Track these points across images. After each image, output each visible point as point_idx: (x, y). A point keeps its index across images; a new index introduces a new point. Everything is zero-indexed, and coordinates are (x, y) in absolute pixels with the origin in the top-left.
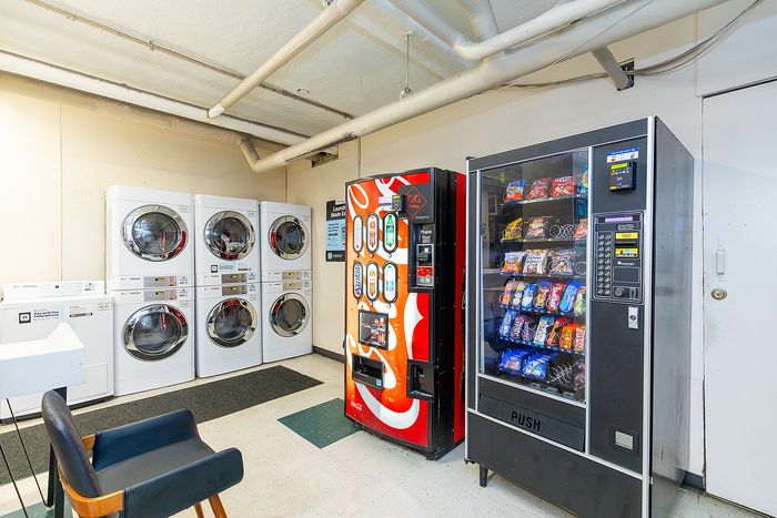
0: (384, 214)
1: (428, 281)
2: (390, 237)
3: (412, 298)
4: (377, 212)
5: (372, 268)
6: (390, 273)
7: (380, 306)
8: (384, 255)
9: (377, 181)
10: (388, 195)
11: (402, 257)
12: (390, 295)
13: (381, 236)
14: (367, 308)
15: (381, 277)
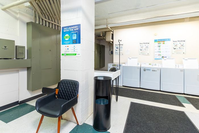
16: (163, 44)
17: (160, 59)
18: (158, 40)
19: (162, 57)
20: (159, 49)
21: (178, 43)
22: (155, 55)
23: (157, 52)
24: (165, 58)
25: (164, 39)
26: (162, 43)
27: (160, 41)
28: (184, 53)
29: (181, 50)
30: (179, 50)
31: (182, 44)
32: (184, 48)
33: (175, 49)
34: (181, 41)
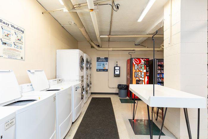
0: (142, 64)
1: (148, 74)
2: (143, 68)
3: (146, 77)
4: (141, 64)
5: (140, 73)
6: (143, 74)
7: (141, 79)
8: (142, 71)
9: (141, 59)
10: (143, 61)
11: (145, 71)
12: (143, 77)
13: (141, 67)
14: (138, 79)
15: (141, 74)
21: (12, 31)
28: (22, 58)
29: (17, 49)
30: (14, 48)
31: (19, 38)
32: (23, 46)
33: (5, 44)
34: (18, 29)
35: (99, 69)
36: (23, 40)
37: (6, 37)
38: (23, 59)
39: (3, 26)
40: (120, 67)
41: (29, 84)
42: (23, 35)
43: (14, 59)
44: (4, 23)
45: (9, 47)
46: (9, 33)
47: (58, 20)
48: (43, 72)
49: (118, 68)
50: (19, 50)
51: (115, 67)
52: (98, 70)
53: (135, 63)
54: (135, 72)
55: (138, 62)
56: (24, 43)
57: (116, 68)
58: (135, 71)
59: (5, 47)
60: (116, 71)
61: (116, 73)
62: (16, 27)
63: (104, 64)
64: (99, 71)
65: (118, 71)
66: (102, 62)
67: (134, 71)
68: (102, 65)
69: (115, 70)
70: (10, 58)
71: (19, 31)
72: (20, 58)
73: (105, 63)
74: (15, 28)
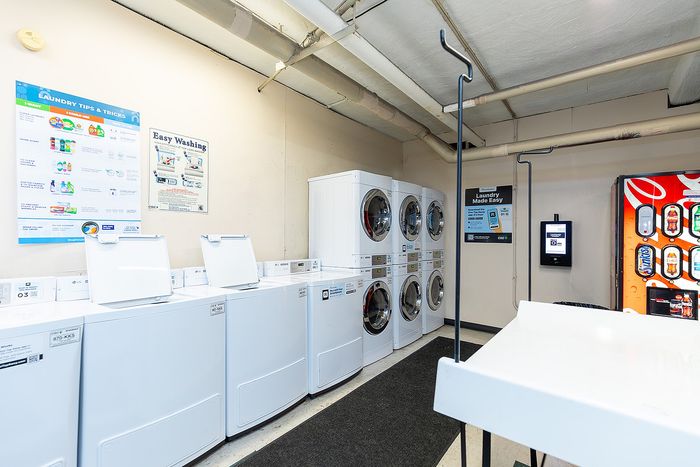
0: (691, 205)
5: (673, 250)
7: (683, 284)
8: (691, 240)
9: (681, 177)
13: (686, 223)
14: (660, 285)
15: (685, 257)
16: (94, 132)
17: (65, 240)
18: (54, 93)
19: (85, 228)
20: (65, 168)
21: (179, 150)
22: (26, 207)
23: (40, 186)
24: (104, 235)
25: (103, 106)
26: (86, 124)
27: (71, 108)
28: (201, 208)
29: (189, 189)
30: (183, 188)
31: (195, 163)
32: (203, 181)
33: (164, 180)
34: (192, 144)
35: (475, 234)
36: (204, 167)
37: (166, 167)
38: (205, 209)
39: (159, 146)
40: (569, 224)
41: (201, 269)
42: (204, 156)
43: (181, 210)
44: (161, 138)
45: (172, 187)
46: (173, 157)
47: (310, 95)
48: (249, 240)
49: (562, 228)
50: (194, 190)
51: (543, 225)
52: (471, 237)
53: (635, 203)
54: (640, 246)
55: (658, 193)
56: (205, 173)
57: (550, 228)
58: (640, 240)
59: (164, 186)
60: (548, 240)
61: (550, 249)
62: (186, 140)
63: (493, 215)
64: (475, 241)
65: (559, 240)
66: (488, 204)
67: (631, 241)
68: (485, 216)
69: (543, 235)
70: (173, 209)
71: (194, 148)
72: (197, 208)
73: (499, 208)
74: (184, 143)
